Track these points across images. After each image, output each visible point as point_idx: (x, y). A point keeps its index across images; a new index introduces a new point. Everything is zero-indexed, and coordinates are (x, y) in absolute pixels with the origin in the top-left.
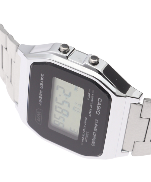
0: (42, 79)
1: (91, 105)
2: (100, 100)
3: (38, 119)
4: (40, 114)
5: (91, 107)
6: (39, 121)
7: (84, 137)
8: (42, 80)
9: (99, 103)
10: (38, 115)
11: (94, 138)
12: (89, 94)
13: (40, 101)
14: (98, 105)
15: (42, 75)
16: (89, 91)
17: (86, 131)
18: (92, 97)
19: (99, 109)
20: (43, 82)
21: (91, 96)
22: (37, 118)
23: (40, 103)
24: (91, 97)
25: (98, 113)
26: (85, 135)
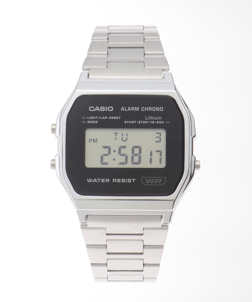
0: (95, 180)
1: (104, 118)
2: (92, 109)
3: (159, 182)
4: (150, 180)
5: (106, 117)
6: (161, 180)
7: (155, 121)
8: (98, 181)
9: (96, 109)
10: (152, 183)
11: (150, 109)
12: (89, 122)
13: (129, 181)
14: (99, 109)
15: (89, 181)
16: (85, 122)
17: (146, 120)
18: (92, 118)
19: (105, 109)
20: (99, 179)
21: (90, 120)
22: (157, 183)
23: (132, 181)
24: (93, 120)
25: (110, 109)
26: (152, 120)
